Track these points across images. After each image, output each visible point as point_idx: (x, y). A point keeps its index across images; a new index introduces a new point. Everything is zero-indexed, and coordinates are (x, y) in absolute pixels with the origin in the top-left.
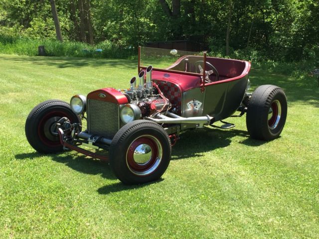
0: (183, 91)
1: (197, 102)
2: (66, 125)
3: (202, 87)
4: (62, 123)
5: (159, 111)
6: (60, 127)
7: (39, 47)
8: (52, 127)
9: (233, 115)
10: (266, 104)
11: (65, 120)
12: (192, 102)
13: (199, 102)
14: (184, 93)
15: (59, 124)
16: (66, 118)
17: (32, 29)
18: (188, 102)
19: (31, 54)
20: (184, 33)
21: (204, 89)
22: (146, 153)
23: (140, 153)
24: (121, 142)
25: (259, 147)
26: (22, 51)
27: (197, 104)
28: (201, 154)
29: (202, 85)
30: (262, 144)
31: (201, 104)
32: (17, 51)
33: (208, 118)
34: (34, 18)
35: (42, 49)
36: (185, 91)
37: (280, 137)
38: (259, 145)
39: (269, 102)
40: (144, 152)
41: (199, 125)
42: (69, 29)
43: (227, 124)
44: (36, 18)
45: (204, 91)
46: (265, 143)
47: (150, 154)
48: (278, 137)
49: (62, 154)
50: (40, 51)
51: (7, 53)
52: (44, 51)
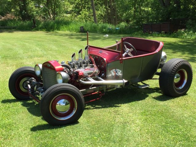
0: (108, 63)
1: (118, 70)
2: (33, 83)
3: (120, 60)
4: (31, 82)
5: (89, 76)
6: (29, 84)
7: (81, 27)
8: (24, 84)
9: (153, 78)
10: (172, 72)
11: (32, 80)
12: (114, 70)
13: (119, 70)
14: (108, 64)
15: (29, 82)
16: (33, 78)
17: (81, 16)
18: (111, 70)
19: (77, 31)
20: (171, 17)
21: (122, 62)
22: (66, 105)
23: (62, 105)
24: (46, 98)
25: (164, 102)
26: (72, 29)
27: (118, 71)
28: (119, 105)
29: (121, 59)
30: (168, 99)
31: (121, 71)
32: (69, 30)
33: (124, 82)
34: (83, 9)
35: (82, 28)
36: (109, 63)
37: (187, 94)
38: (165, 100)
39: (174, 71)
40: (64, 105)
41: (117, 85)
42: (103, 15)
43: (146, 85)
44: (84, 9)
45: (122, 63)
46: (171, 99)
47: (69, 106)
48: (185, 94)
49: (30, 101)
50: (81, 29)
51: (63, 31)
52: (83, 29)
